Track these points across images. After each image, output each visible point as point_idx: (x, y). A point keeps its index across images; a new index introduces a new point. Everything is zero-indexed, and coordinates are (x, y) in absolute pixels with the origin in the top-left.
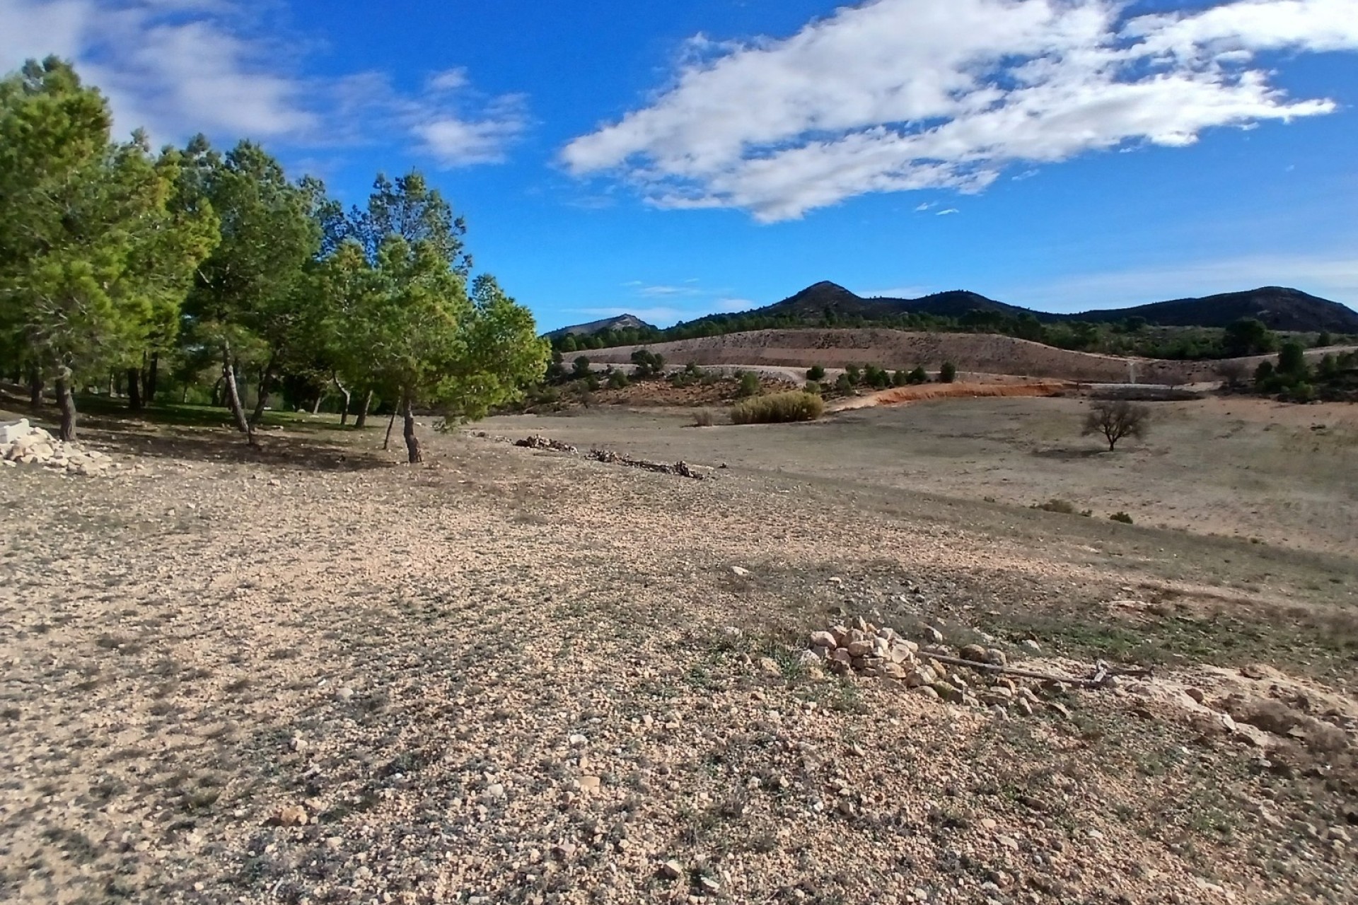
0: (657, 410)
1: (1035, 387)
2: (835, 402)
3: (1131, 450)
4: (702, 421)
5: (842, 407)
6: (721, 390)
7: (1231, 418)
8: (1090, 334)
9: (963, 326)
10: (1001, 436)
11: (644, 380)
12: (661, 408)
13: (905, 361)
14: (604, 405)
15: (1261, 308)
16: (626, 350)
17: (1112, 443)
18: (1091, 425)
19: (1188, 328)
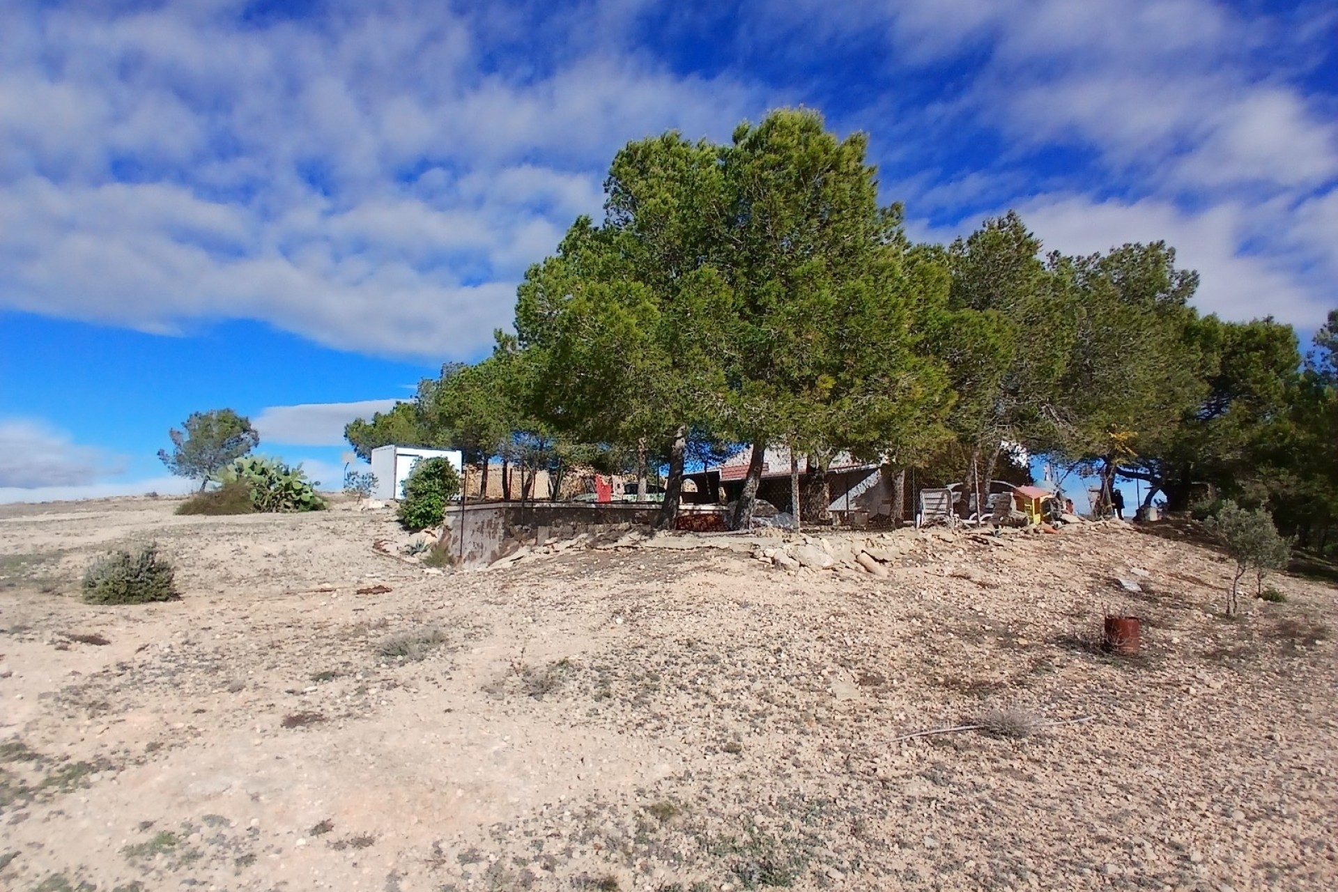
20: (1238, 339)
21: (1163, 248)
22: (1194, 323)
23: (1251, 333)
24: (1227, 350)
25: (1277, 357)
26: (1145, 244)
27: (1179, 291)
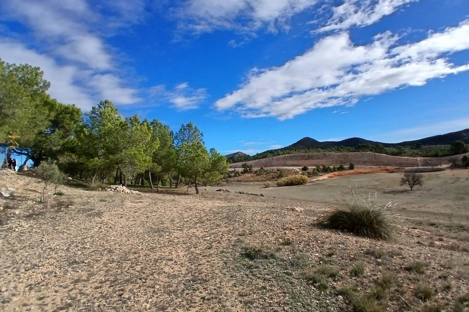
0: (252, 183)
1: (384, 170)
2: (313, 178)
3: (419, 190)
4: (267, 186)
5: (315, 180)
6: (273, 175)
7: (454, 177)
8: (403, 150)
9: (356, 150)
10: (372, 187)
11: (246, 173)
12: (253, 183)
13: (337, 163)
14: (234, 182)
15: (465, 137)
16: (240, 164)
17: (411, 188)
18: (403, 182)
19: (438, 146)
20: (62, 109)
21: (39, 70)
22: (48, 100)
23: (67, 108)
24: (59, 112)
25: (75, 118)
26: (33, 67)
27: (43, 87)
